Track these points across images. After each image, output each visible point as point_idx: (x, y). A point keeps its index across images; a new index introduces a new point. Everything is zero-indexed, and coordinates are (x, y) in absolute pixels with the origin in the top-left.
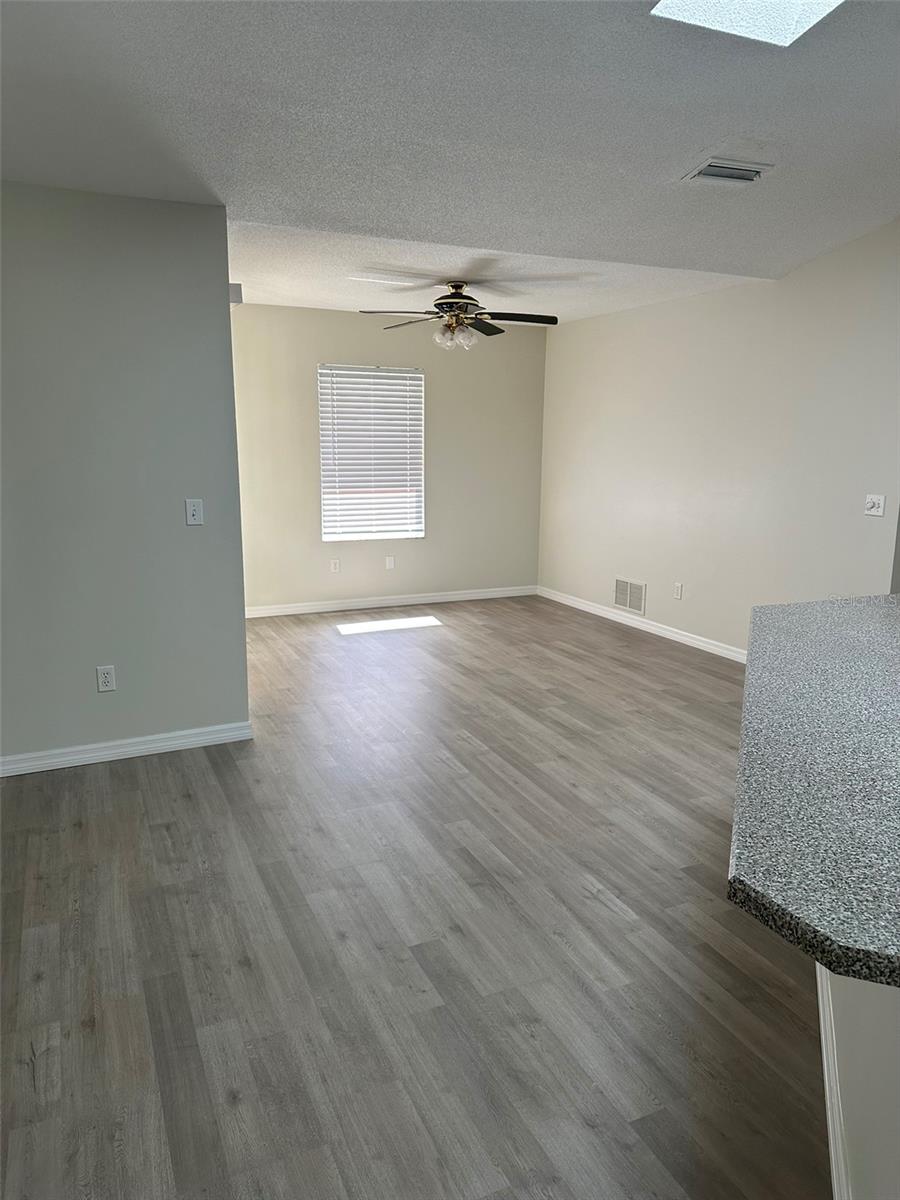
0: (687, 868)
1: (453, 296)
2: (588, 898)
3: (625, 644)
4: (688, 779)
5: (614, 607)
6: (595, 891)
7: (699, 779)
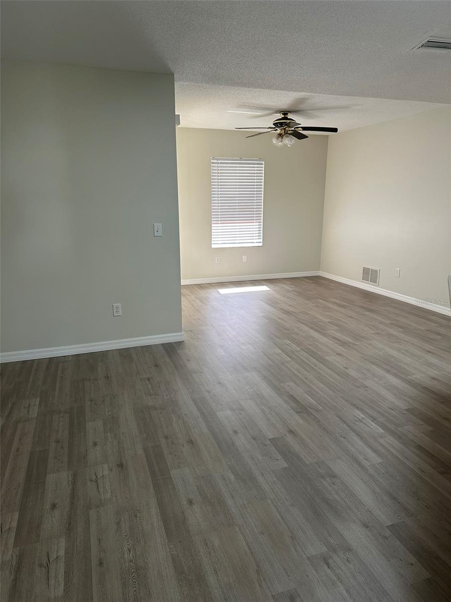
0: (408, 409)
1: (283, 119)
2: (357, 421)
3: (368, 300)
4: (406, 367)
5: (363, 282)
6: (360, 418)
7: (412, 367)
